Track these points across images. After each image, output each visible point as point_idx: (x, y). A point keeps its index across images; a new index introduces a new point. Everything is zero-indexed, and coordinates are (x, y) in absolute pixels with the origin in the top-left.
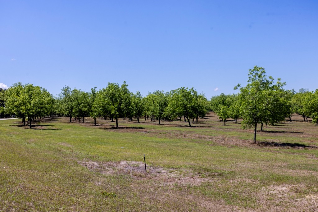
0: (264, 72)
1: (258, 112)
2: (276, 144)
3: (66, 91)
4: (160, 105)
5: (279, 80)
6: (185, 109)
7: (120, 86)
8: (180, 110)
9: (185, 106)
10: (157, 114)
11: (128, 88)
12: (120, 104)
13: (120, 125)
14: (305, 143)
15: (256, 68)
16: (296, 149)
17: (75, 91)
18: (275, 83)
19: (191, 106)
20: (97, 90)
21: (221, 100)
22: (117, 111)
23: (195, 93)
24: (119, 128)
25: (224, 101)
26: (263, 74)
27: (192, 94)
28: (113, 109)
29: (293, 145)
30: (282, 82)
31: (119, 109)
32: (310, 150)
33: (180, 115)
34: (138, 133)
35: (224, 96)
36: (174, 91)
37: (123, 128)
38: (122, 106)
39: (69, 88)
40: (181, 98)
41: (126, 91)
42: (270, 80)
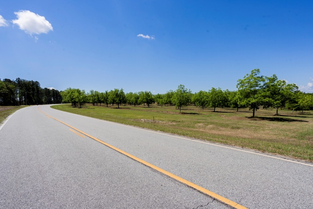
0: (184, 87)
1: (182, 102)
2: (188, 114)
3: (92, 92)
4: (136, 98)
5: (190, 90)
6: (147, 100)
7: (120, 90)
8: (145, 100)
9: (147, 99)
10: (134, 102)
11: (123, 91)
12: (120, 98)
13: (120, 107)
14: (198, 113)
15: (181, 85)
16: (195, 115)
17: (96, 92)
18: (188, 91)
19: (149, 99)
20: (108, 92)
21: (158, 97)
22: (119, 101)
23: (151, 94)
24: (120, 108)
25: (159, 97)
26: (184, 88)
27: (150, 94)
28: (117, 100)
29: (194, 114)
30: (190, 91)
31: (120, 100)
32: (200, 115)
33: (144, 102)
34: (127, 110)
35: (159, 95)
36: (140, 92)
37: (121, 108)
38: (121, 99)
39: (93, 90)
40: (145, 96)
41: (122, 92)
42: (186, 90)
